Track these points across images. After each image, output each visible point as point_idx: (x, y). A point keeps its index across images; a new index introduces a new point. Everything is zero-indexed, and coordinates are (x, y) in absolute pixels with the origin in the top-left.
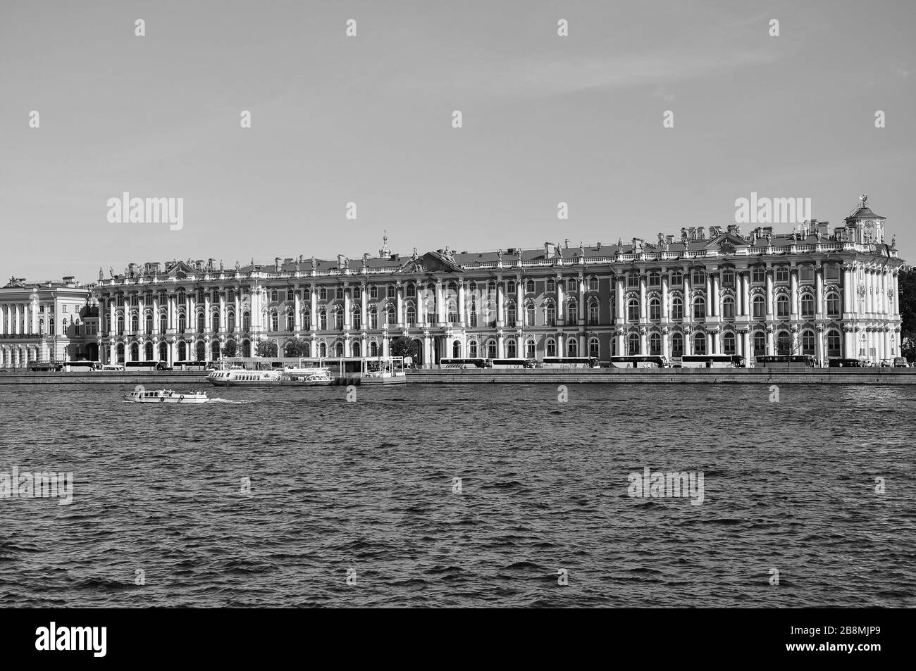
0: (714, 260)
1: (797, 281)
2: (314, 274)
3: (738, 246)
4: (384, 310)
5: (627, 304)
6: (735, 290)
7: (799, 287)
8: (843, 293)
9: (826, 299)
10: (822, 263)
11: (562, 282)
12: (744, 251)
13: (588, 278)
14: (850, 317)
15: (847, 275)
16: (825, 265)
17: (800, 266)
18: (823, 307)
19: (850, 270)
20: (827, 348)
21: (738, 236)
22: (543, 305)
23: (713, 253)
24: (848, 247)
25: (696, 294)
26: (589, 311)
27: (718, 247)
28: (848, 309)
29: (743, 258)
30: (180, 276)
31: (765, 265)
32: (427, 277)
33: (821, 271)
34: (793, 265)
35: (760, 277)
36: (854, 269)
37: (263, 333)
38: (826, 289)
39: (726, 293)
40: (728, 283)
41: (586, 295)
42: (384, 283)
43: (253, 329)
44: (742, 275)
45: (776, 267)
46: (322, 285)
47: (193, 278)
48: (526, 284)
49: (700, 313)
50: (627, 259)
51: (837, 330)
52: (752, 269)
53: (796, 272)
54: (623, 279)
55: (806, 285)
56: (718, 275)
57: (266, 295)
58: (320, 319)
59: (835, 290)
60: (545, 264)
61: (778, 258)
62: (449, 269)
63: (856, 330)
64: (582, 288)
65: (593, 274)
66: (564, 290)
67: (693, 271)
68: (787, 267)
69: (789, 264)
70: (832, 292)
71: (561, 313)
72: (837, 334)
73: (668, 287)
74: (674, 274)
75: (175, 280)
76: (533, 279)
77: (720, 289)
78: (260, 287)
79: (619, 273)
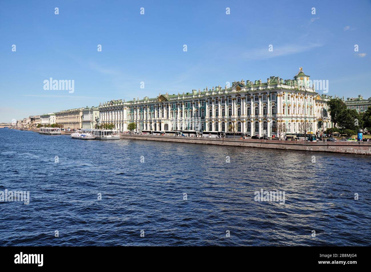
0: (234, 93)
1: (261, 101)
2: (138, 103)
3: (242, 87)
4: (152, 114)
5: (209, 111)
6: (241, 105)
7: (262, 103)
8: (277, 105)
9: (271, 108)
10: (270, 93)
11: (194, 103)
12: (244, 90)
13: (201, 102)
14: (279, 115)
15: (278, 98)
16: (271, 94)
17: (262, 95)
18: (270, 111)
19: (280, 96)
20: (271, 129)
21: (242, 84)
22: (189, 112)
23: (235, 91)
24: (279, 86)
25: (229, 107)
26: (202, 114)
27: (236, 88)
28: (279, 112)
29: (243, 92)
30: (112, 104)
31: (250, 95)
32: (161, 103)
33: (269, 96)
34: (260, 94)
35: (249, 100)
36: (281, 95)
37: (127, 121)
38: (271, 104)
39: (238, 106)
40: (239, 102)
41: (200, 108)
42: (152, 105)
43: (124, 120)
44: (243, 99)
45: (254, 96)
46: (140, 106)
47: (114, 105)
48: (185, 104)
49: (230, 114)
50: (209, 94)
51: (275, 121)
52: (246, 96)
53: (261, 97)
54: (207, 101)
55: (264, 103)
56: (236, 99)
57: (129, 110)
58: (140, 117)
59: (274, 104)
60: (190, 97)
61: (254, 92)
62: (166, 100)
63: (282, 121)
64: (199, 106)
65: (203, 100)
66: (195, 107)
67: (228, 98)
68: (258, 95)
69: (258, 94)
70: (273, 105)
71: (193, 115)
72: (275, 123)
73: (221, 105)
74: (223, 99)
75: (111, 105)
76: (187, 103)
77: (236, 105)
78: (126, 107)
79: (206, 99)
